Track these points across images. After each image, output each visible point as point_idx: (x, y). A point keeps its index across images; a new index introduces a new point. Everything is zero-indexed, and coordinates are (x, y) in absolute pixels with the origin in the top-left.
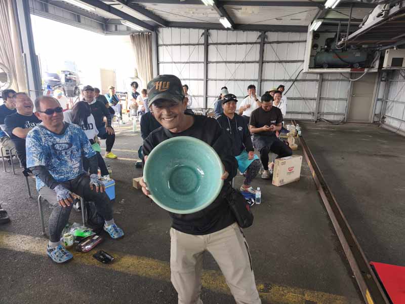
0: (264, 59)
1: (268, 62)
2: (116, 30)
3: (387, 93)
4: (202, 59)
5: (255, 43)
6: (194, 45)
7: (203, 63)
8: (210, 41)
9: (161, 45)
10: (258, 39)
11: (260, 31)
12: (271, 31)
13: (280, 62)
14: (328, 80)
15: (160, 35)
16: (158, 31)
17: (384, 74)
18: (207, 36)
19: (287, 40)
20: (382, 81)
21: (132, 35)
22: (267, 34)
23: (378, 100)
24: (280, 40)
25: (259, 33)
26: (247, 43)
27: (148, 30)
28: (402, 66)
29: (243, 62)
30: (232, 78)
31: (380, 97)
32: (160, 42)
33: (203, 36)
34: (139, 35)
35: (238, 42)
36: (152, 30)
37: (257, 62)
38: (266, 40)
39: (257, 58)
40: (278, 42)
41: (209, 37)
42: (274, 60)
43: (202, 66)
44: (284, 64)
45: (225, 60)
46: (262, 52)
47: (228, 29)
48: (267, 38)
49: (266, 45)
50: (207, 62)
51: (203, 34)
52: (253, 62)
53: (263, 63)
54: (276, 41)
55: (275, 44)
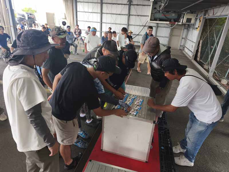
0: (130, 14)
1: (132, 15)
3: (187, 35)
4: (99, 11)
5: (126, 4)
6: (95, 3)
7: (100, 13)
8: (103, 2)
9: (78, 2)
10: (127, 2)
13: (138, 16)
14: (160, 27)
20: (185, 29)
24: (138, 4)
26: (122, 4)
28: (191, 22)
29: (120, 14)
30: (114, 23)
31: (184, 37)
32: (78, 0)
37: (127, 15)
38: (131, 3)
39: (127, 13)
40: (137, 5)
42: (135, 14)
43: (99, 15)
44: (140, 17)
45: (111, 13)
49: (131, 6)
50: (102, 13)
52: (125, 15)
53: (129, 16)
54: (136, 4)
55: (136, 6)
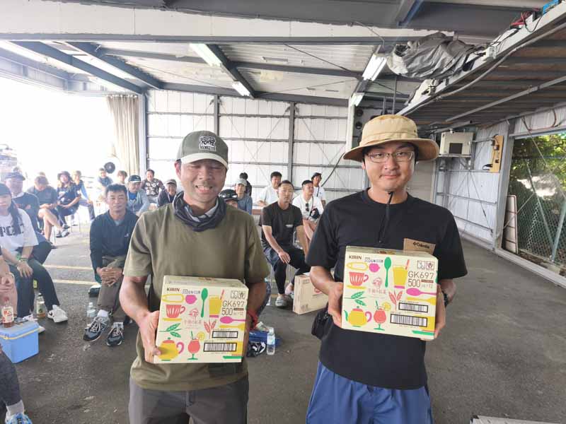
0: (295, 138)
1: (300, 142)
2: (85, 88)
3: (447, 185)
5: (283, 116)
6: (200, 115)
8: (222, 111)
9: (153, 113)
10: (286, 111)
11: (289, 101)
12: (302, 103)
13: (316, 142)
15: (151, 100)
16: (148, 94)
17: (443, 162)
18: (218, 104)
19: (323, 115)
20: (440, 170)
21: (109, 98)
22: (297, 106)
23: (438, 194)
24: (314, 115)
25: (288, 105)
26: (272, 116)
27: (133, 92)
28: (461, 153)
29: (267, 141)
30: (253, 161)
31: (440, 190)
32: (151, 109)
33: (213, 104)
34: (120, 98)
35: (260, 114)
36: (140, 93)
37: (286, 141)
38: (296, 113)
39: (287, 137)
40: (312, 117)
41: (221, 107)
42: (308, 139)
44: (321, 145)
45: (243, 137)
46: (292, 127)
47: (245, 97)
48: (298, 112)
49: (296, 120)
51: (213, 101)
52: (280, 141)
53: (293, 143)
54: (310, 115)
55: (309, 120)
